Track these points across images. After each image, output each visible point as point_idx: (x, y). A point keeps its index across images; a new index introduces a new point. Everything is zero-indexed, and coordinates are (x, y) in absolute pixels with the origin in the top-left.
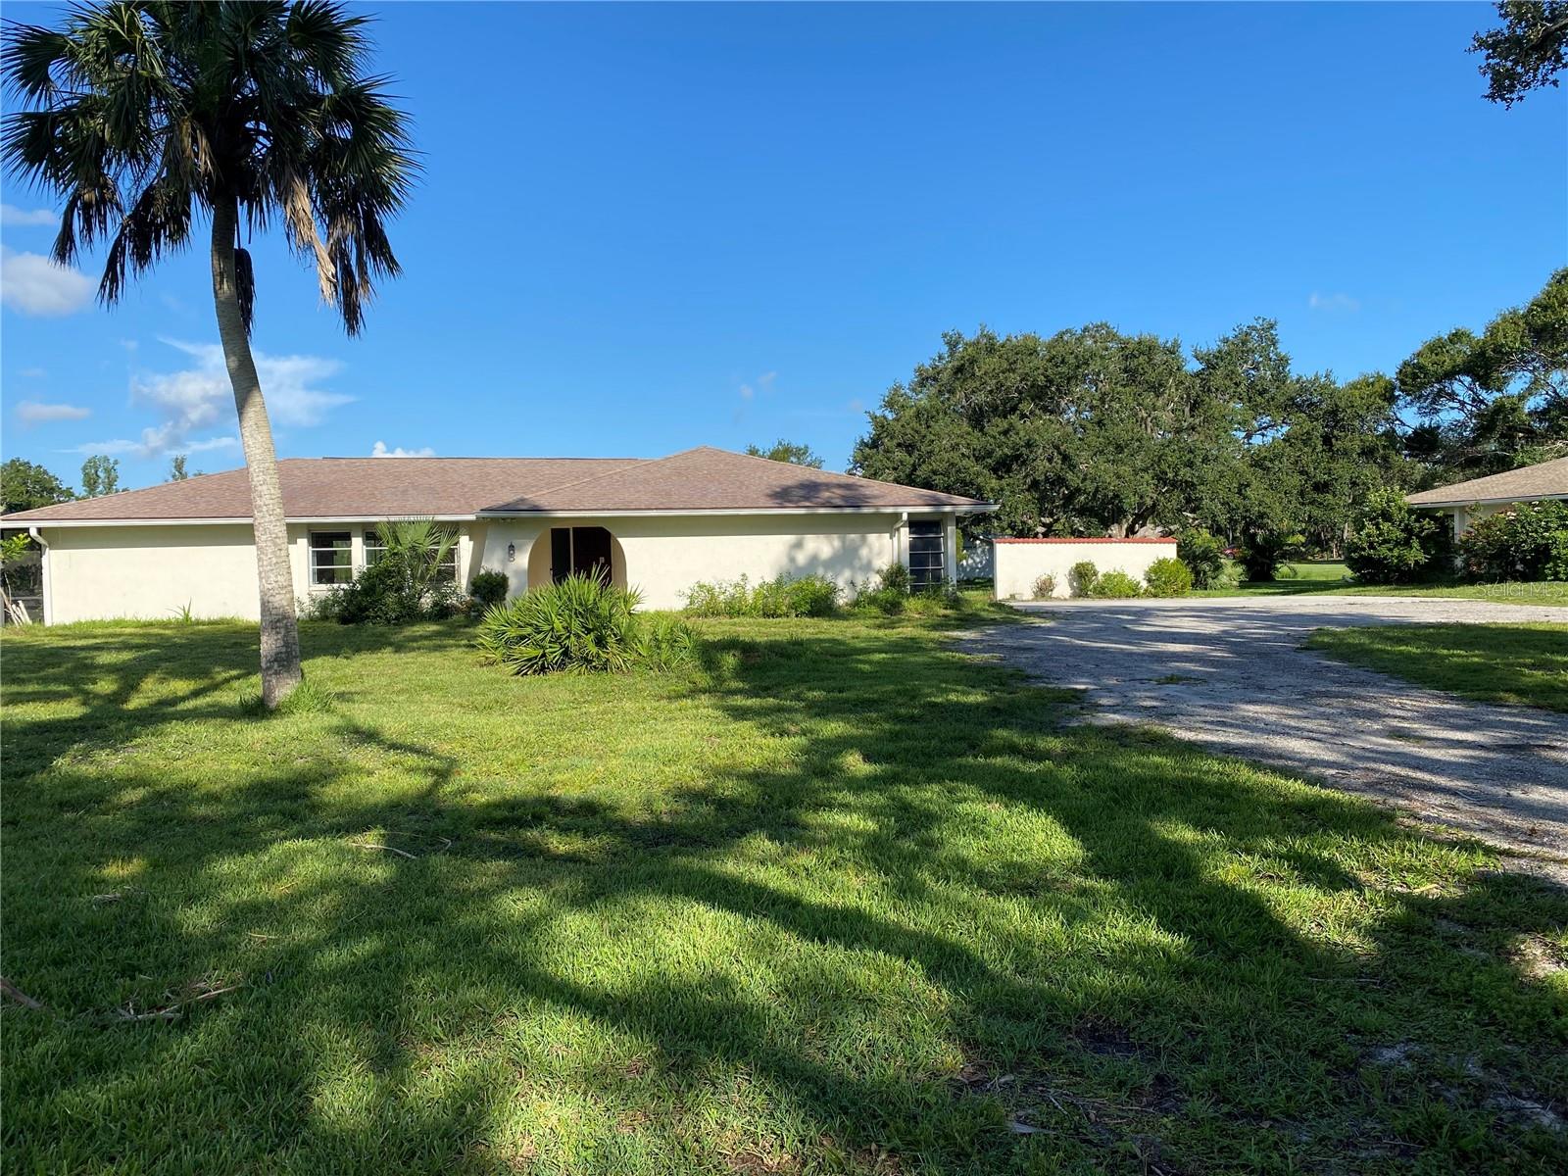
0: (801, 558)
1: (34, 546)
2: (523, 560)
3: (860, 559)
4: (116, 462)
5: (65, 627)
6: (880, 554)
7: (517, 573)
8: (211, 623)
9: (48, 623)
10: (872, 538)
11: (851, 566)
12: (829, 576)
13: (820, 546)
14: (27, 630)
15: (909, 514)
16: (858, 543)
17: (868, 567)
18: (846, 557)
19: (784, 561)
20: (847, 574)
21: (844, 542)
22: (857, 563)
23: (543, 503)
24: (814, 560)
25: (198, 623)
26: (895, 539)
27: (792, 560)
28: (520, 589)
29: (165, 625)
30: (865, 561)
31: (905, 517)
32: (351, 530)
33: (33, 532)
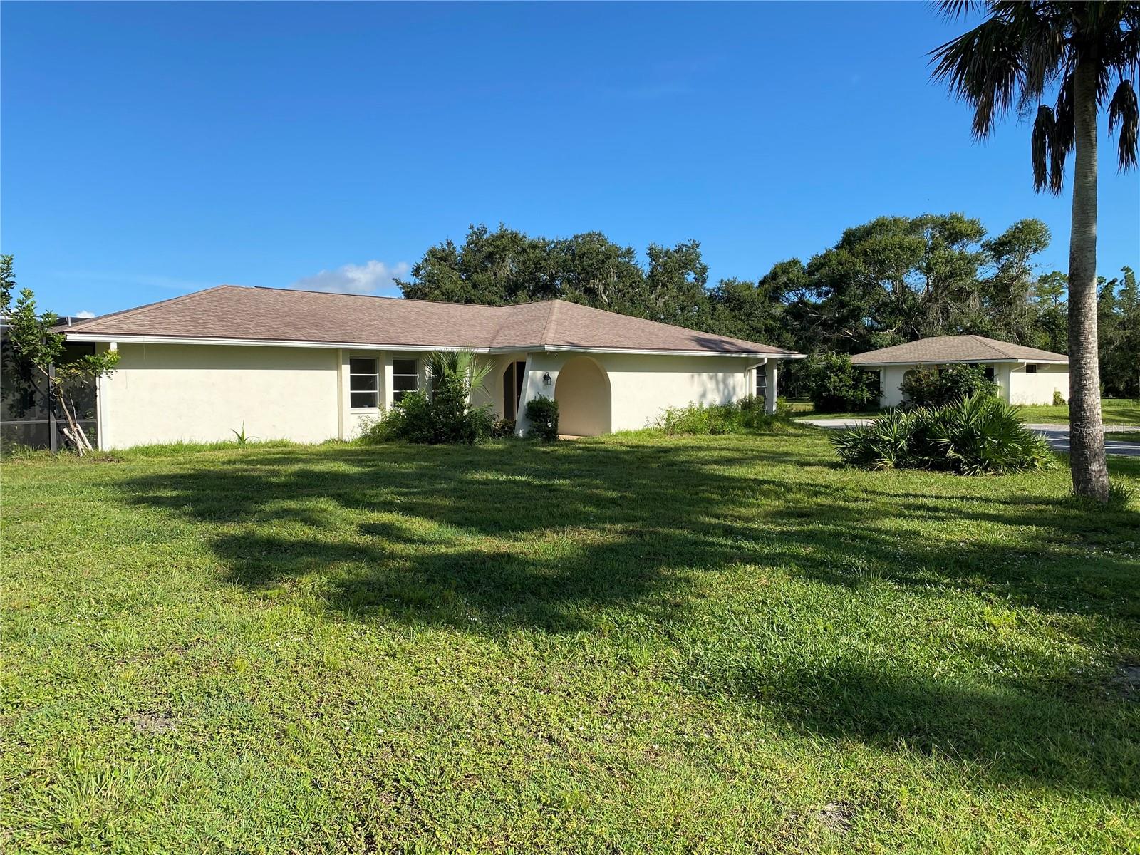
6: (741, 388)
26: (748, 377)
32: (378, 358)
33: (114, 347)
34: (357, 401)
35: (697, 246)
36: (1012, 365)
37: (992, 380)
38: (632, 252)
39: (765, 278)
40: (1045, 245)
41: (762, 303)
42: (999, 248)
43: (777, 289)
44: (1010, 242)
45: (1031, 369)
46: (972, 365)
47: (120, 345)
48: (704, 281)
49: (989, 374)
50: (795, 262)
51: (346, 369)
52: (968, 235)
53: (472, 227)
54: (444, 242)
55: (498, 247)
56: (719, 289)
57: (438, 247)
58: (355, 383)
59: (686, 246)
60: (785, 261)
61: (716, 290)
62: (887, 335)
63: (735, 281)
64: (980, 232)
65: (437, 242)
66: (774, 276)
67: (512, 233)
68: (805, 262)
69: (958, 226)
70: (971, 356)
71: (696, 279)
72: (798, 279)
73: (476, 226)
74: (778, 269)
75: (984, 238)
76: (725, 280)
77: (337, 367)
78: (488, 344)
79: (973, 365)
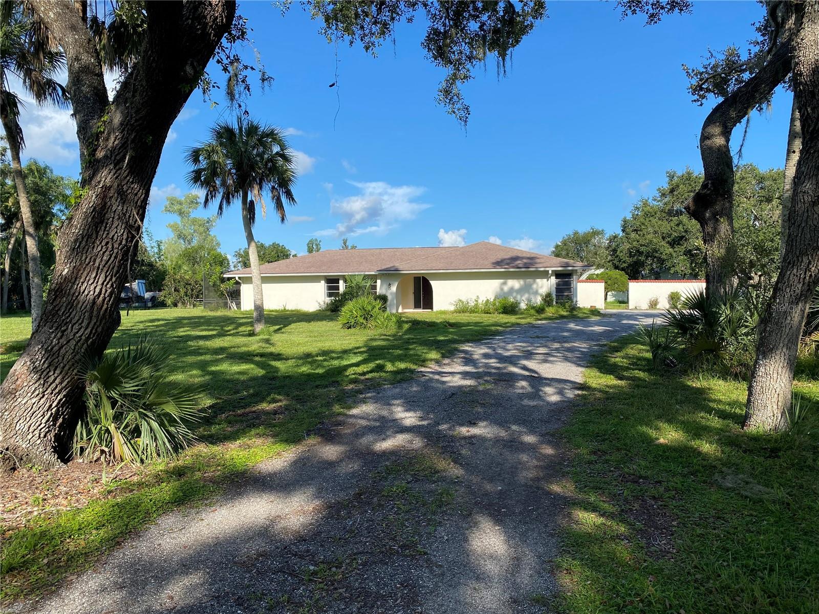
0: (506, 288)
1: (238, 283)
2: (394, 289)
3: (532, 289)
4: (320, 241)
5: (246, 311)
6: (542, 287)
7: (391, 294)
8: (292, 311)
9: (242, 310)
10: (538, 281)
11: (529, 293)
12: (519, 297)
13: (515, 284)
14: (235, 312)
15: (552, 271)
16: (532, 282)
17: (536, 293)
18: (526, 289)
19: (498, 290)
20: (526, 296)
21: (525, 282)
22: (531, 291)
23: (401, 268)
24: (512, 290)
25: (288, 311)
26: (549, 281)
27: (502, 289)
28: (392, 300)
29: (276, 311)
30: (535, 290)
31: (550, 272)
33: (237, 278)
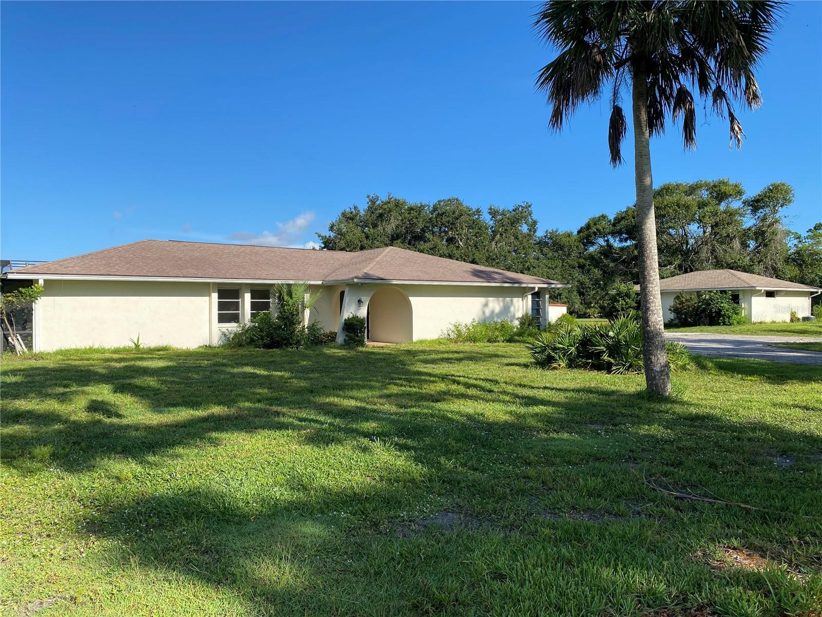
0: (487, 312)
2: (364, 309)
6: (518, 309)
9: (36, 349)
13: (495, 305)
16: (510, 303)
17: (513, 316)
18: (506, 311)
21: (504, 303)
24: (493, 313)
26: (525, 301)
30: (512, 313)
31: (536, 289)
32: (241, 289)
33: (41, 282)
34: (222, 319)
35: (530, 206)
36: (753, 292)
37: (738, 303)
38: (480, 211)
39: (581, 228)
40: (790, 201)
41: (577, 247)
42: (756, 205)
43: (589, 236)
44: (762, 199)
45: (770, 294)
46: (722, 292)
47: (45, 281)
48: (535, 232)
49: (735, 298)
50: (604, 217)
51: (215, 296)
52: (731, 195)
53: (368, 197)
54: (352, 207)
55: (385, 209)
56: (545, 237)
57: (348, 210)
58: (221, 306)
59: (522, 206)
60: (597, 216)
61: (544, 238)
62: (667, 269)
63: (557, 231)
64: (740, 193)
65: (347, 207)
66: (588, 227)
67: (396, 200)
68: (612, 217)
69: (723, 188)
70: (723, 285)
71: (530, 231)
72: (603, 229)
73: (372, 195)
74: (590, 222)
75: (744, 197)
76: (550, 230)
77: (209, 295)
78: (323, 279)
79: (724, 292)
